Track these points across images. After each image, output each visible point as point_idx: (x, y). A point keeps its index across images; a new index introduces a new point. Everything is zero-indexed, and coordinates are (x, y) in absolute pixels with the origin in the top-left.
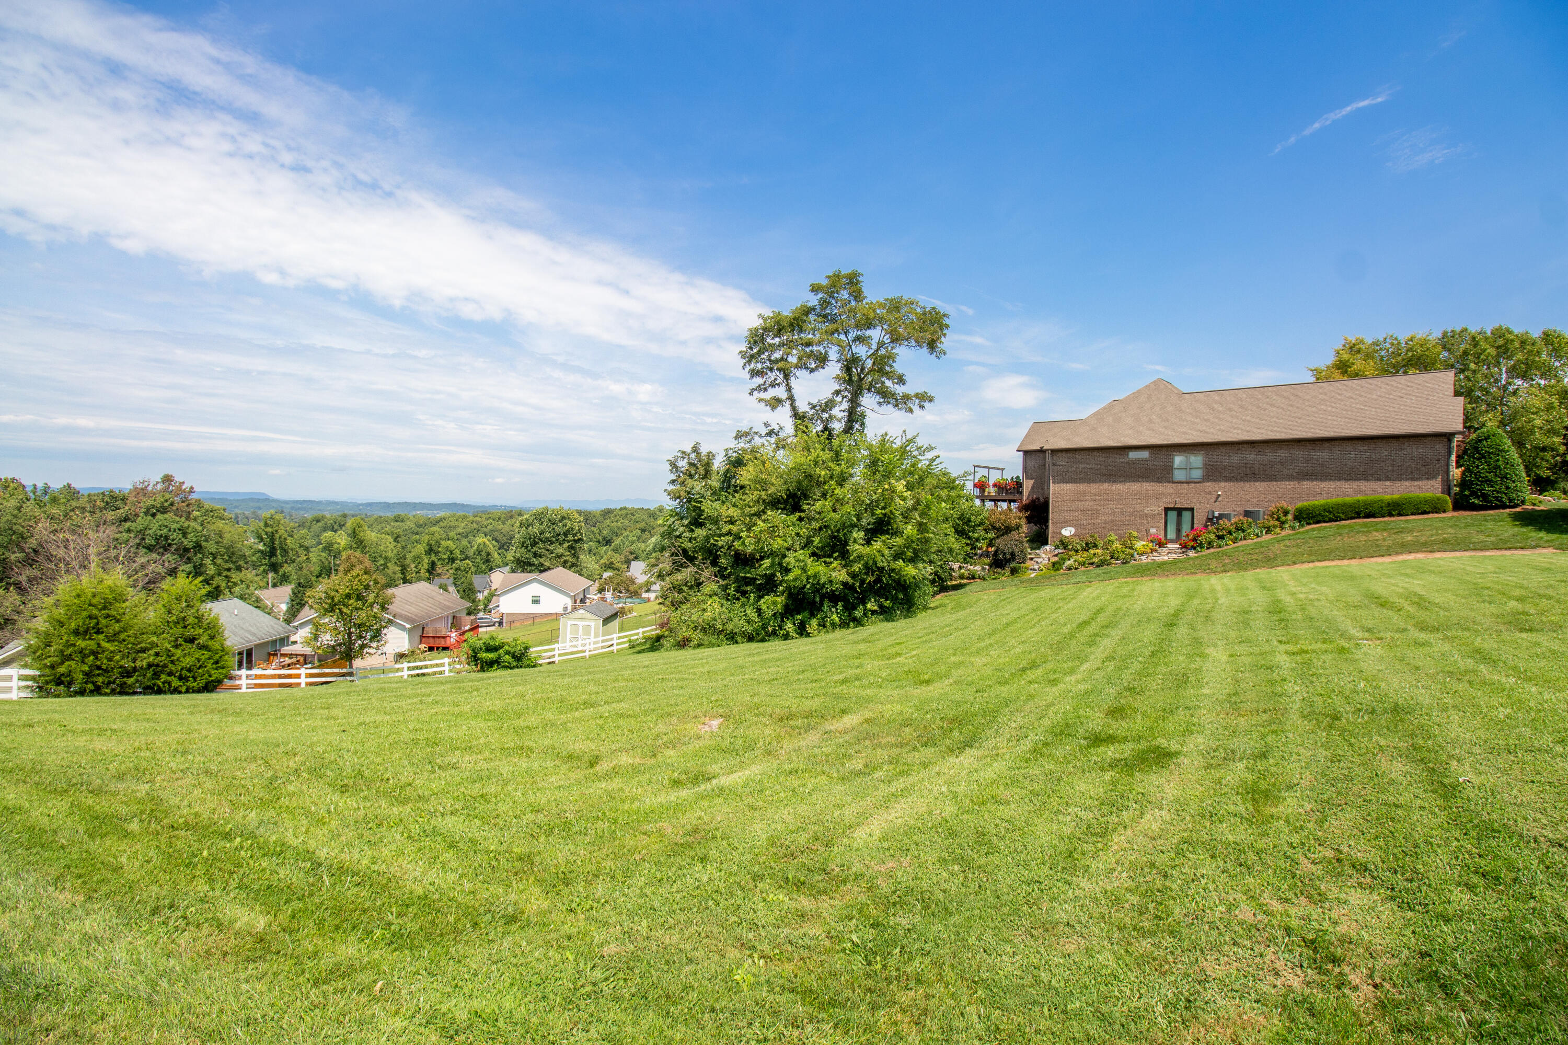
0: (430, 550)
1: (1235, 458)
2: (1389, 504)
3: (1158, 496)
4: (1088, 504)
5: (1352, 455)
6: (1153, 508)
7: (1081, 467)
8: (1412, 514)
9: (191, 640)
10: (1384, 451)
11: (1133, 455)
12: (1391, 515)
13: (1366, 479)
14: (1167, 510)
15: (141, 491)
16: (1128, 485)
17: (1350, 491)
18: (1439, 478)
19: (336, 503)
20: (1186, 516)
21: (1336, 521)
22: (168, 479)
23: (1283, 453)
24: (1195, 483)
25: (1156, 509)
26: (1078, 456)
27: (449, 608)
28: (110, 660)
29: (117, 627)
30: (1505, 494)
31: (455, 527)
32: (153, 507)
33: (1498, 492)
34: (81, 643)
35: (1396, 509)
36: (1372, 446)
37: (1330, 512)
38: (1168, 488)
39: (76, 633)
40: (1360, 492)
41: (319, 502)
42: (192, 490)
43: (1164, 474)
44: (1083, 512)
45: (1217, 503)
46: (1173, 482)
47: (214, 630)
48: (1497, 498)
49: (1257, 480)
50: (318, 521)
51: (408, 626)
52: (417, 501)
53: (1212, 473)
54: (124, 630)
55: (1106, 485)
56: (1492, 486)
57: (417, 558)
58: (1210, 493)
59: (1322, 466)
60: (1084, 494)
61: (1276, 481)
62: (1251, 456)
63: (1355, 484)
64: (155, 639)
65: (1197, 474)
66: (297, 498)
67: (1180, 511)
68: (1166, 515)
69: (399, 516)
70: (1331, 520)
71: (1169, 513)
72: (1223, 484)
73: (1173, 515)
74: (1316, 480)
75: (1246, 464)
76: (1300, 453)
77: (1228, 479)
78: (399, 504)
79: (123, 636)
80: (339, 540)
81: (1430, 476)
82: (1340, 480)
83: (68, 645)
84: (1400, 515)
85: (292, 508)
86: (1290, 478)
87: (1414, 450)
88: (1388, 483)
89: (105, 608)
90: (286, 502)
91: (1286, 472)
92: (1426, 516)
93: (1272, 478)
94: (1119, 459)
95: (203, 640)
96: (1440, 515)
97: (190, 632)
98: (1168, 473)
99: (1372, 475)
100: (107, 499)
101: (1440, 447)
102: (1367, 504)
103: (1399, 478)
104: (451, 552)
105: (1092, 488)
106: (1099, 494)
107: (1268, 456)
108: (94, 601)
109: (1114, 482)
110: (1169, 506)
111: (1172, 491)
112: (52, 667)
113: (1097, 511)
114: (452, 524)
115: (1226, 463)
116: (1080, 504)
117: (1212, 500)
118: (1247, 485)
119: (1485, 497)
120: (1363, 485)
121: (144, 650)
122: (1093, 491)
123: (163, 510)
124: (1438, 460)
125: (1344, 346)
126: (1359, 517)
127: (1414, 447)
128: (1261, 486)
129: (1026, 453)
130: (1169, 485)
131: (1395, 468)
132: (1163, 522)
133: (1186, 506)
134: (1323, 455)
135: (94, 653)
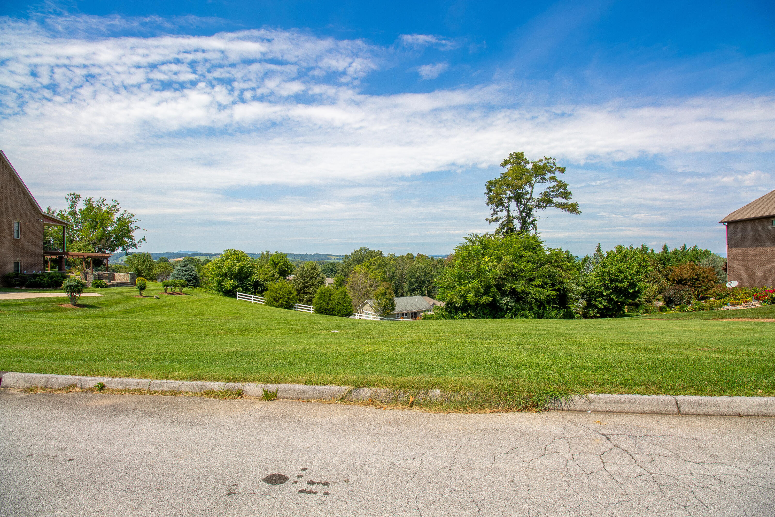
4: (748, 263)
7: (744, 234)
16: (772, 248)
26: (743, 226)
44: (746, 269)
55: (759, 248)
60: (746, 255)
94: (767, 228)
105: (751, 251)
106: (755, 255)
113: (755, 269)
116: (743, 263)
122: (752, 253)
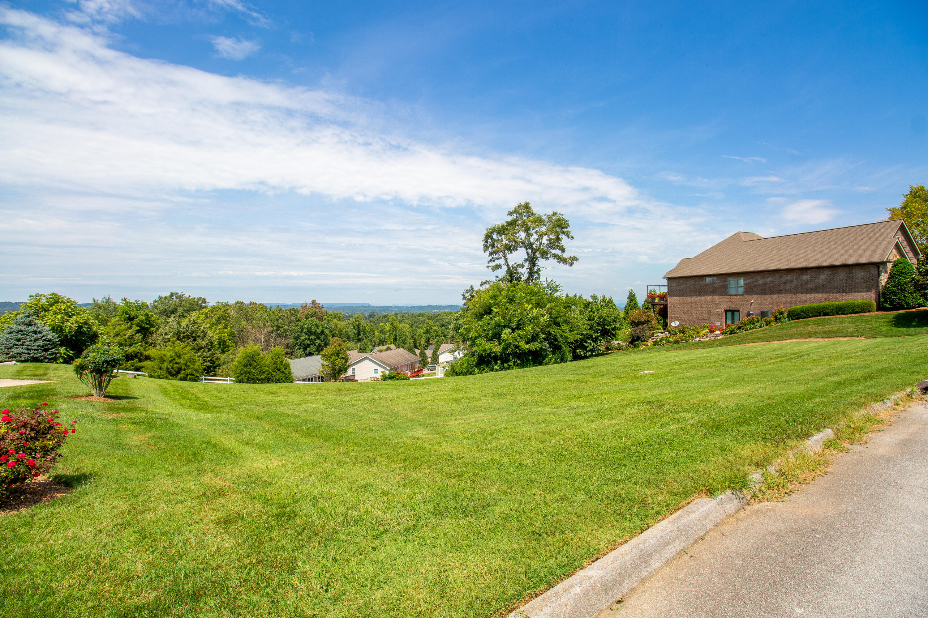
0: (427, 332)
1: (760, 281)
2: (837, 307)
3: (721, 303)
4: (686, 308)
5: (823, 277)
6: (719, 310)
7: (682, 287)
8: (850, 313)
9: (279, 370)
10: (841, 274)
11: (708, 280)
12: (838, 314)
13: (832, 292)
14: (726, 311)
15: (304, 307)
16: (705, 297)
17: (823, 299)
18: (874, 291)
19: (398, 307)
20: (736, 314)
21: (808, 318)
22: (314, 302)
23: (785, 277)
24: (740, 295)
25: (720, 310)
26: (681, 281)
27: (410, 360)
28: (254, 375)
29: (255, 364)
30: (904, 300)
31: (445, 319)
32: (309, 314)
33: (899, 300)
34: (245, 369)
35: (840, 310)
36: (834, 272)
37: (804, 312)
38: (726, 299)
39: (244, 366)
40: (828, 300)
41: (391, 307)
42: (323, 307)
43: (722, 291)
44: (684, 313)
45: (752, 307)
46: (729, 295)
47: (287, 367)
48: (898, 303)
49: (771, 294)
50: (385, 317)
51: (388, 368)
52: (435, 305)
53: (749, 290)
54: (258, 365)
55: (695, 297)
56: (896, 296)
57: (420, 335)
58: (747, 301)
59: (807, 284)
60: (684, 302)
61: (782, 294)
62: (768, 279)
63: (825, 295)
64: (267, 369)
65: (741, 290)
66: (382, 305)
67: (733, 312)
68: (726, 314)
69: (421, 313)
70: (805, 317)
71: (728, 313)
72: (754, 296)
73: (730, 314)
74: (804, 293)
75: (766, 284)
76: (795, 277)
77: (757, 293)
78: (426, 306)
79: (258, 367)
80: (386, 327)
81: (868, 290)
82: (817, 292)
83: (242, 370)
84: (843, 314)
85: (379, 310)
86: (790, 292)
87: (858, 273)
88: (844, 294)
89: (252, 357)
90: (377, 307)
91: (787, 288)
92: (857, 315)
93: (780, 292)
94: (701, 283)
95: (283, 369)
96: (866, 314)
97: (278, 367)
98: (726, 290)
99: (835, 289)
100: (292, 312)
101: (873, 271)
102: (825, 308)
103: (850, 291)
104: (437, 333)
105: (688, 299)
106: (691, 302)
107: (778, 279)
108: (249, 355)
109: (699, 296)
110: (726, 309)
111: (728, 300)
112: (238, 377)
113: (691, 312)
114: (444, 317)
115: (755, 283)
116: (682, 308)
117: (749, 306)
118: (767, 296)
119: (892, 302)
120: (831, 296)
121: (264, 373)
122: (689, 301)
123: (312, 316)
124: (873, 279)
125: (911, 192)
126: (820, 316)
127: (858, 271)
128: (774, 297)
129: (669, 279)
130: (726, 297)
131: (848, 285)
132: (724, 318)
133: (736, 309)
134: (807, 277)
135: (249, 373)
